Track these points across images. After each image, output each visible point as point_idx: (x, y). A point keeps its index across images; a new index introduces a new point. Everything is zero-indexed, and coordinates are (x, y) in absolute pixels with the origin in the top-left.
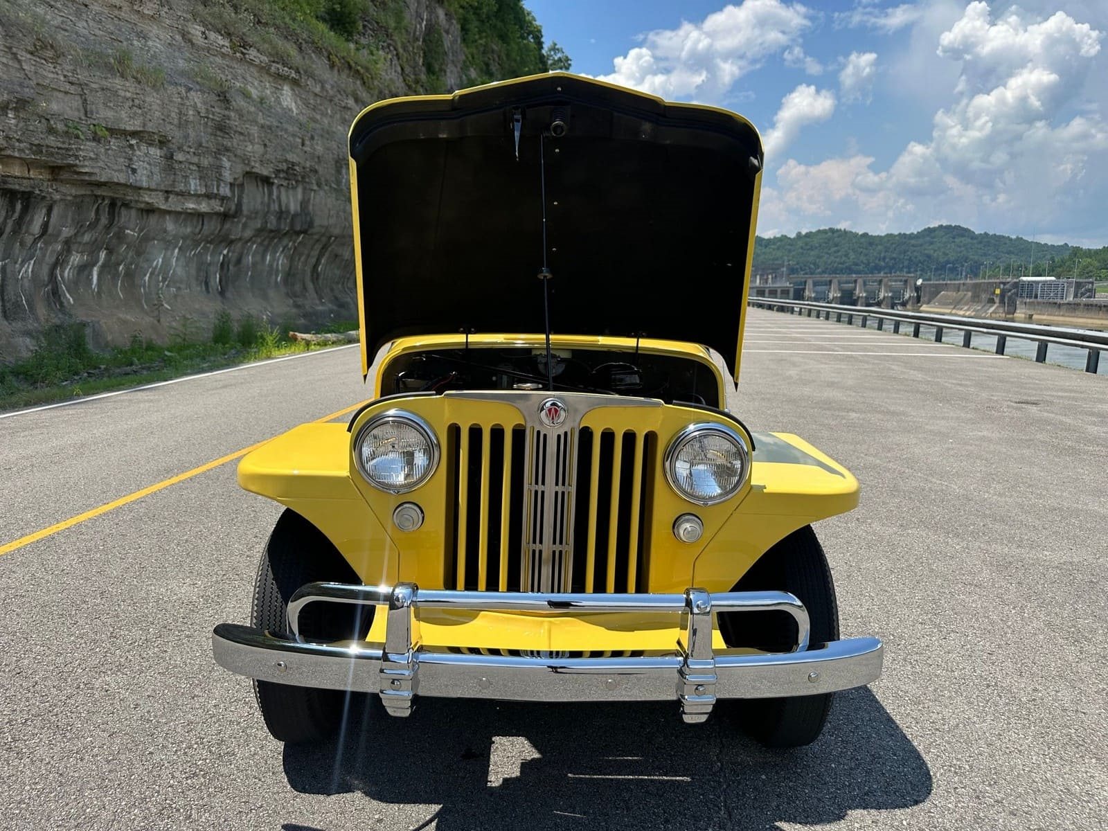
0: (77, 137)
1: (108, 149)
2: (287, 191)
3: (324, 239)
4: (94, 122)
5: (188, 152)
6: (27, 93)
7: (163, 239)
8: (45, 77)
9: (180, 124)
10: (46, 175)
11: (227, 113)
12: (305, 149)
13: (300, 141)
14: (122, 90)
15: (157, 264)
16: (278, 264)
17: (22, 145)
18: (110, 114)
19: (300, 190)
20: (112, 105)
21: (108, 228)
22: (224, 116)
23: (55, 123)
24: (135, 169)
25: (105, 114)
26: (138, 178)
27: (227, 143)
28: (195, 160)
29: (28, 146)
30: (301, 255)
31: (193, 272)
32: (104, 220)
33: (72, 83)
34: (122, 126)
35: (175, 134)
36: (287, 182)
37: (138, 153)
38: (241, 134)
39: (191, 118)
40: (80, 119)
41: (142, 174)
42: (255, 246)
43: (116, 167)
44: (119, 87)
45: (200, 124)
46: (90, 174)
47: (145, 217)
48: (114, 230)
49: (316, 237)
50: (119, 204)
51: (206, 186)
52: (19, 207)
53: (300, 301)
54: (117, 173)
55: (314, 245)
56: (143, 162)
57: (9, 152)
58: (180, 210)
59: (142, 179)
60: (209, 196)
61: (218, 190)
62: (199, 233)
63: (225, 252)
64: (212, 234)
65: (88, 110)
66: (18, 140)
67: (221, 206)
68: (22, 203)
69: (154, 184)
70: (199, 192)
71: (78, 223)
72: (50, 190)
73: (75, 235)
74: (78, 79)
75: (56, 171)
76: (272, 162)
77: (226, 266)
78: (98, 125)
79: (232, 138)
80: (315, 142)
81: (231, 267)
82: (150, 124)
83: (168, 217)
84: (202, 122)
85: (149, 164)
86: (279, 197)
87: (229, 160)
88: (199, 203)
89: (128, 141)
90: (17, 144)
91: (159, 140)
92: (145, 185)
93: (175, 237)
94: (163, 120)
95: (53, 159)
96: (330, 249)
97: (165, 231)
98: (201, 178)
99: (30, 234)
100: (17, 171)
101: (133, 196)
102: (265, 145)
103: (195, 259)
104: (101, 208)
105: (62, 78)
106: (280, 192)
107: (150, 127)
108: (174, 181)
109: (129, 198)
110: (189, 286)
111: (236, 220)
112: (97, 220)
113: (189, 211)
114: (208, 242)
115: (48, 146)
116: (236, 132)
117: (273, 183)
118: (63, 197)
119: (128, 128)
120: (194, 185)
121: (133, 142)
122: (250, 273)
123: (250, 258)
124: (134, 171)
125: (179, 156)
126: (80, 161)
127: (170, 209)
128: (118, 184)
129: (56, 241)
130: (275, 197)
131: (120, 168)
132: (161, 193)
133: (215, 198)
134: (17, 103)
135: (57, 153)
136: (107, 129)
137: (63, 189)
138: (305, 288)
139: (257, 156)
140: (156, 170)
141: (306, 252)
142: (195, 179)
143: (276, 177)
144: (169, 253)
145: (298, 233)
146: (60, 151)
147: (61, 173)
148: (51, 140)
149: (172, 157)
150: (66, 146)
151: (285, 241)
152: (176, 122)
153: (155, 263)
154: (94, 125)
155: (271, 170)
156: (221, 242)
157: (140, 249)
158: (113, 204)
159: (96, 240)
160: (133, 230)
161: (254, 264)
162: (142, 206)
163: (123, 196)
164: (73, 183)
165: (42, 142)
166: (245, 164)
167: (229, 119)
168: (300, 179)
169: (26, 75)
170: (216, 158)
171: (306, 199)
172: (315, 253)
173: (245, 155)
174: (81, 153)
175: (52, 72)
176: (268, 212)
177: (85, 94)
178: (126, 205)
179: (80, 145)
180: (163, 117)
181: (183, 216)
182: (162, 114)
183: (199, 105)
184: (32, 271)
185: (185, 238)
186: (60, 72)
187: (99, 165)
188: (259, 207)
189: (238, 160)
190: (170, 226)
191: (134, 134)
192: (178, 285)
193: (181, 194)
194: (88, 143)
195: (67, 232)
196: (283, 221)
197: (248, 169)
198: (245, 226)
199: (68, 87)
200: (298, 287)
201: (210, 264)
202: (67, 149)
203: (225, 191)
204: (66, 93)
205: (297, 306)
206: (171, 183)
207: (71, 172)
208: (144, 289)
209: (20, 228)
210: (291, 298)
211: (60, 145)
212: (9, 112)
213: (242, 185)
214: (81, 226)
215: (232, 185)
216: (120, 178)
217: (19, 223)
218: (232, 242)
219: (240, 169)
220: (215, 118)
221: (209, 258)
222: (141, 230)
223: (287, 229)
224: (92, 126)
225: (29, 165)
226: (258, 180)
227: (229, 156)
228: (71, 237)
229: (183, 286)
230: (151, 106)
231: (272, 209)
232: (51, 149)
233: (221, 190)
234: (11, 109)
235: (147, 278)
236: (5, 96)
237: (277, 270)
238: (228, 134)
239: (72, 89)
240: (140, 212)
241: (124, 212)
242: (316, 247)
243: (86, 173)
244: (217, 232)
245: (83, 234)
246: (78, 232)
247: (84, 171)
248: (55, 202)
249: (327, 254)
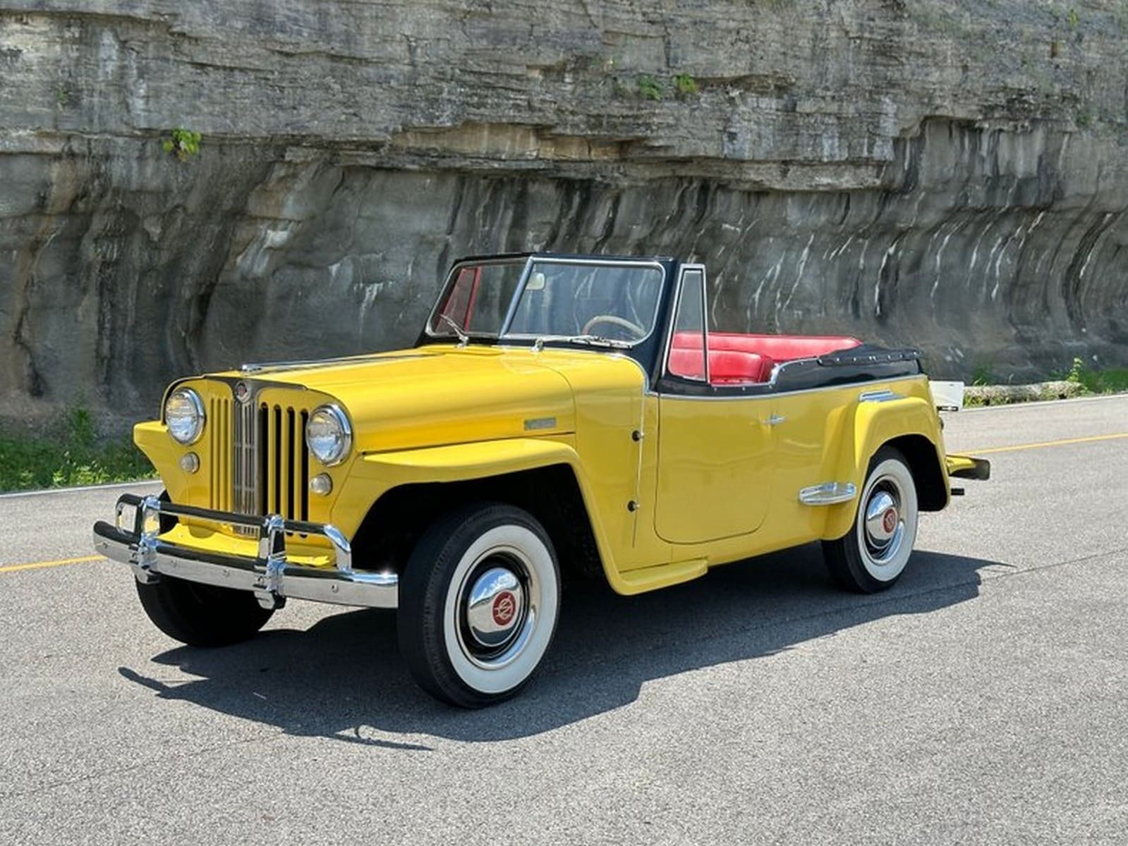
0: (652, 98)
1: (694, 110)
2: (1012, 140)
3: (1089, 219)
4: (679, 73)
5: (823, 98)
6: (591, 46)
7: (782, 235)
8: (616, 20)
9: (814, 54)
10: (612, 155)
11: (896, 25)
12: (1057, 60)
13: (1048, 48)
14: (724, 19)
15: (772, 276)
16: (993, 267)
17: (576, 118)
18: (702, 58)
19: (1039, 135)
20: (704, 44)
21: (698, 221)
22: (891, 30)
23: (624, 82)
24: (735, 134)
25: (695, 60)
26: (737, 147)
27: (892, 73)
28: (834, 107)
29: (585, 119)
30: (1040, 249)
31: (833, 284)
32: (690, 213)
33: (652, 22)
34: (718, 73)
35: (803, 73)
36: (1011, 123)
37: (742, 108)
38: (921, 55)
39: (833, 44)
40: (660, 71)
41: (745, 140)
42: (947, 238)
43: (703, 134)
44: (720, 16)
45: (848, 50)
46: (666, 148)
47: (753, 203)
48: (707, 224)
49: (1071, 216)
50: (713, 186)
51: (849, 147)
52: (576, 200)
53: (1030, 332)
54: (704, 143)
55: (1070, 228)
56: (749, 121)
57: (559, 130)
58: (807, 188)
59: (745, 147)
60: (855, 163)
61: (870, 151)
62: (841, 223)
63: (891, 250)
64: (865, 222)
65: (672, 55)
66: (573, 113)
67: (878, 177)
68: (581, 196)
69: (762, 152)
70: (837, 159)
71: (654, 218)
72: (616, 175)
73: (651, 234)
74: (661, 15)
75: (625, 146)
76: (975, 95)
77: (892, 274)
78: (684, 76)
79: (903, 64)
80: (1084, 45)
81: (902, 275)
82: (760, 64)
83: (790, 201)
84: (852, 45)
85: (757, 123)
86: (993, 152)
87: (894, 101)
88: (838, 175)
89: (728, 93)
90: (570, 117)
91: (776, 86)
92: (747, 155)
93: (803, 230)
94: (784, 54)
95: (616, 133)
96: (1103, 235)
97: (785, 222)
98: (841, 136)
99: (591, 237)
100: (573, 153)
101: (732, 173)
102: (965, 68)
103: (837, 264)
104: (688, 195)
105: (640, 17)
106: (997, 143)
107: (762, 68)
108: (796, 145)
109: (726, 177)
110: (824, 307)
111: (907, 197)
112: (681, 212)
113: (821, 189)
114: (859, 236)
115: (609, 116)
116: (910, 53)
117: (981, 130)
118: (633, 183)
119: (726, 75)
120: (830, 147)
121: (735, 93)
122: (936, 284)
123: (938, 258)
124: (732, 136)
125: (806, 106)
126: (652, 131)
127: (788, 188)
128: (707, 158)
129: (624, 245)
130: (984, 153)
131: (710, 134)
132: (774, 166)
133: (867, 165)
134: (576, 63)
135: (622, 124)
136: (696, 80)
137: (633, 172)
138: (1046, 308)
139: (946, 87)
140: (767, 131)
141: (1052, 243)
142: (832, 137)
143: (985, 119)
144: (793, 255)
145: (1034, 211)
146: (626, 121)
147: (630, 150)
148: (616, 108)
149: (794, 110)
150: (635, 112)
151: (1007, 227)
152: (807, 52)
153: (769, 273)
154: (678, 77)
155: (974, 108)
156: (882, 234)
157: (746, 252)
158: (704, 188)
159: (680, 241)
160: (734, 224)
161: (945, 269)
162: (747, 186)
163: (717, 175)
164: (648, 163)
165: (603, 112)
166: (923, 103)
167: (899, 35)
168: (1039, 116)
169: (591, 21)
170: (872, 100)
171: (1051, 150)
172: (1073, 244)
173: (923, 88)
174: (655, 119)
175: (628, 12)
176: (968, 180)
177: (669, 34)
178: (724, 187)
179: (655, 108)
180: (782, 50)
181: (815, 197)
182: (783, 45)
183: (847, 20)
184: (592, 289)
185: (818, 231)
186: (637, 10)
187: (678, 133)
188: (950, 172)
189: (911, 99)
190: (793, 213)
191: (736, 82)
192: (806, 305)
193: (807, 163)
194: (667, 104)
195: (638, 232)
196: (999, 191)
197: (928, 112)
198: (924, 206)
199: (646, 29)
200: (1032, 307)
201: (863, 272)
202: (636, 117)
203: (884, 151)
204: (644, 37)
205: (1022, 340)
206: (789, 148)
207: (641, 147)
208: (752, 311)
209: (578, 229)
210: (1014, 325)
211: (625, 112)
212: (567, 75)
213: (920, 139)
214: (659, 222)
215: (897, 141)
216: (711, 150)
217: (577, 223)
218: (902, 234)
219: (913, 113)
220: (875, 36)
221: (862, 261)
222: (746, 223)
223: (1008, 205)
224: (675, 79)
225: (590, 142)
226: (953, 126)
227: (896, 95)
228: (645, 239)
229: (813, 307)
230: (765, 36)
231: (977, 171)
232: (614, 120)
233: (876, 150)
234: (569, 72)
235: (757, 296)
236: (562, 55)
237: (992, 277)
238: (896, 58)
239: (652, 31)
240: (746, 195)
241: (720, 197)
242: (1072, 234)
243: (660, 147)
244: (872, 218)
245: (663, 232)
246: (654, 231)
247: (657, 144)
248: (623, 190)
249: (1098, 246)
